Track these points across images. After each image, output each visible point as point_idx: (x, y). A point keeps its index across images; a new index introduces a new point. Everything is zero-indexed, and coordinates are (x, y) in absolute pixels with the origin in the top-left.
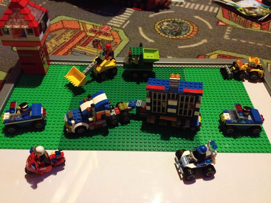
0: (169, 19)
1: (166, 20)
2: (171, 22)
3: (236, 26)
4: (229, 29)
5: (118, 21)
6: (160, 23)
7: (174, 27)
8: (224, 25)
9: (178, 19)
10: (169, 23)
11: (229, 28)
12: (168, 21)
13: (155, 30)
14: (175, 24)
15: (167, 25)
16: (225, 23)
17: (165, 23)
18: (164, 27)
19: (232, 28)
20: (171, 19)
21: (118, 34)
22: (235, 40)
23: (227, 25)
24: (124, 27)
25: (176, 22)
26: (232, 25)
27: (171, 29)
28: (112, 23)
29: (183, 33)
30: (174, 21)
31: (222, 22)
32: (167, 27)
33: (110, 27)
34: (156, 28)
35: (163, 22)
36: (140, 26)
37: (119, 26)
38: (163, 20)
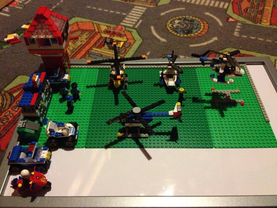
0: (181, 17)
1: (177, 18)
2: (183, 19)
3: (245, 22)
4: (239, 26)
5: (130, 21)
6: (172, 21)
7: (185, 26)
8: (234, 22)
9: (189, 16)
10: (181, 21)
11: (239, 24)
12: (179, 19)
13: (167, 29)
14: (187, 22)
15: (178, 24)
16: (235, 19)
17: (177, 21)
18: (176, 25)
19: (241, 24)
20: (182, 16)
21: (131, 34)
22: (245, 37)
23: (236, 21)
24: (136, 27)
25: (187, 20)
26: (242, 22)
27: (183, 27)
28: (125, 23)
29: (194, 31)
30: (186, 18)
31: (232, 18)
32: (179, 25)
33: (123, 27)
34: (168, 27)
35: (175, 20)
36: (152, 25)
37: (131, 26)
38: (174, 18)
